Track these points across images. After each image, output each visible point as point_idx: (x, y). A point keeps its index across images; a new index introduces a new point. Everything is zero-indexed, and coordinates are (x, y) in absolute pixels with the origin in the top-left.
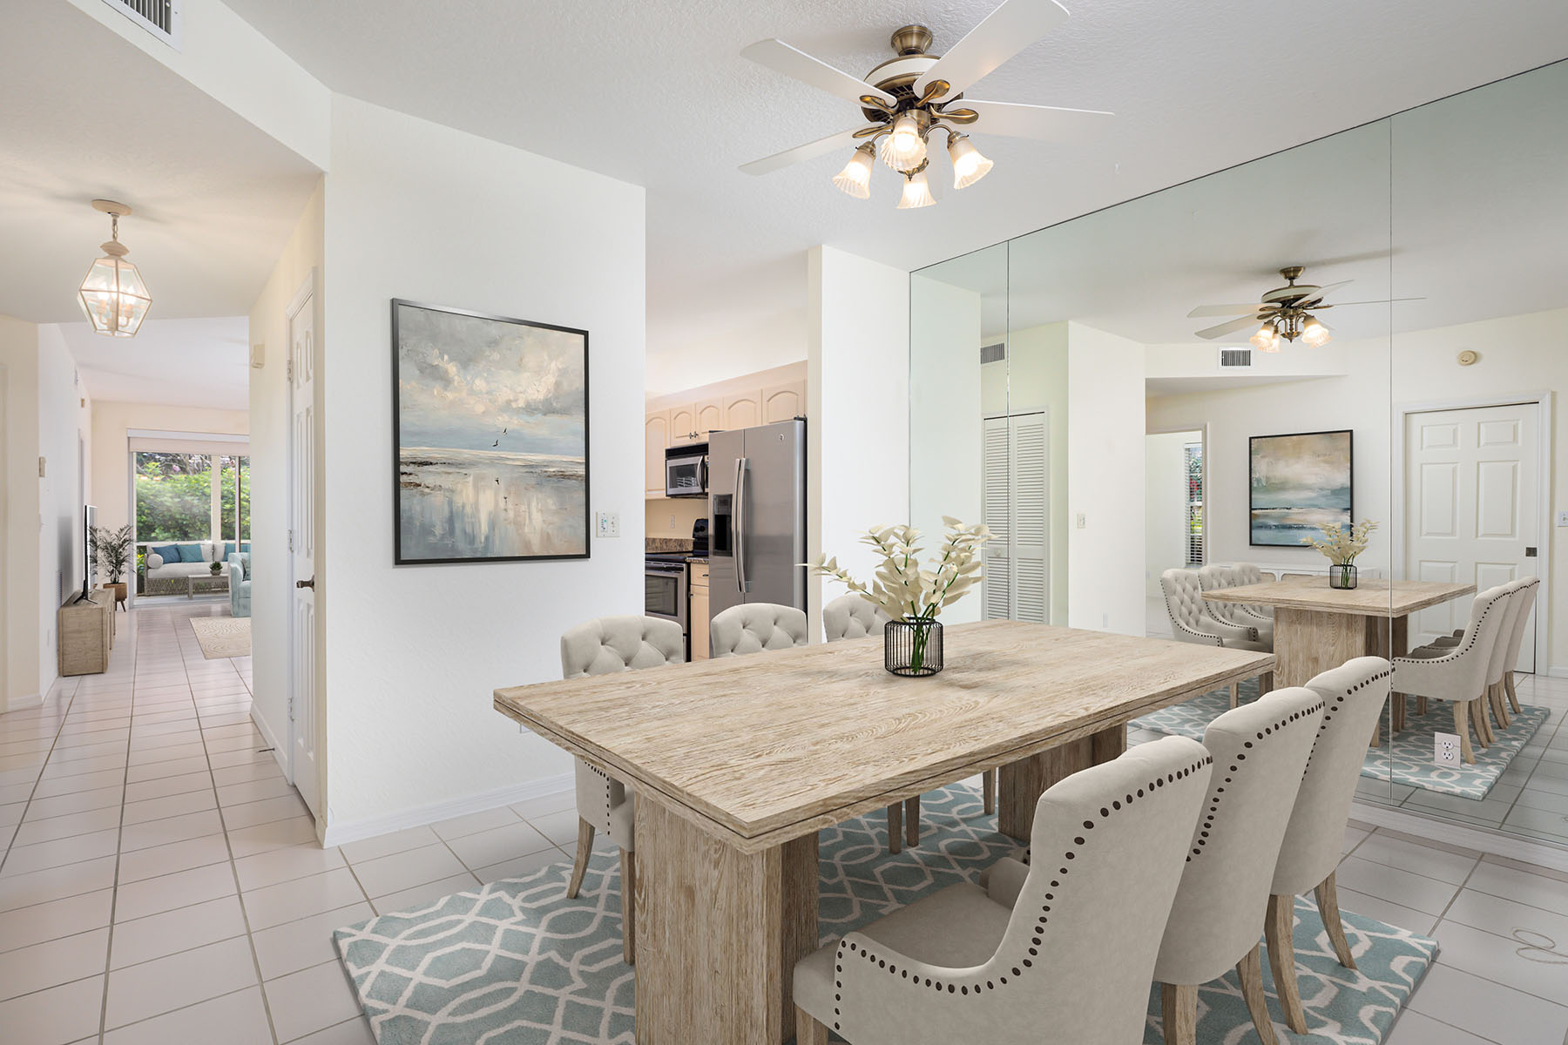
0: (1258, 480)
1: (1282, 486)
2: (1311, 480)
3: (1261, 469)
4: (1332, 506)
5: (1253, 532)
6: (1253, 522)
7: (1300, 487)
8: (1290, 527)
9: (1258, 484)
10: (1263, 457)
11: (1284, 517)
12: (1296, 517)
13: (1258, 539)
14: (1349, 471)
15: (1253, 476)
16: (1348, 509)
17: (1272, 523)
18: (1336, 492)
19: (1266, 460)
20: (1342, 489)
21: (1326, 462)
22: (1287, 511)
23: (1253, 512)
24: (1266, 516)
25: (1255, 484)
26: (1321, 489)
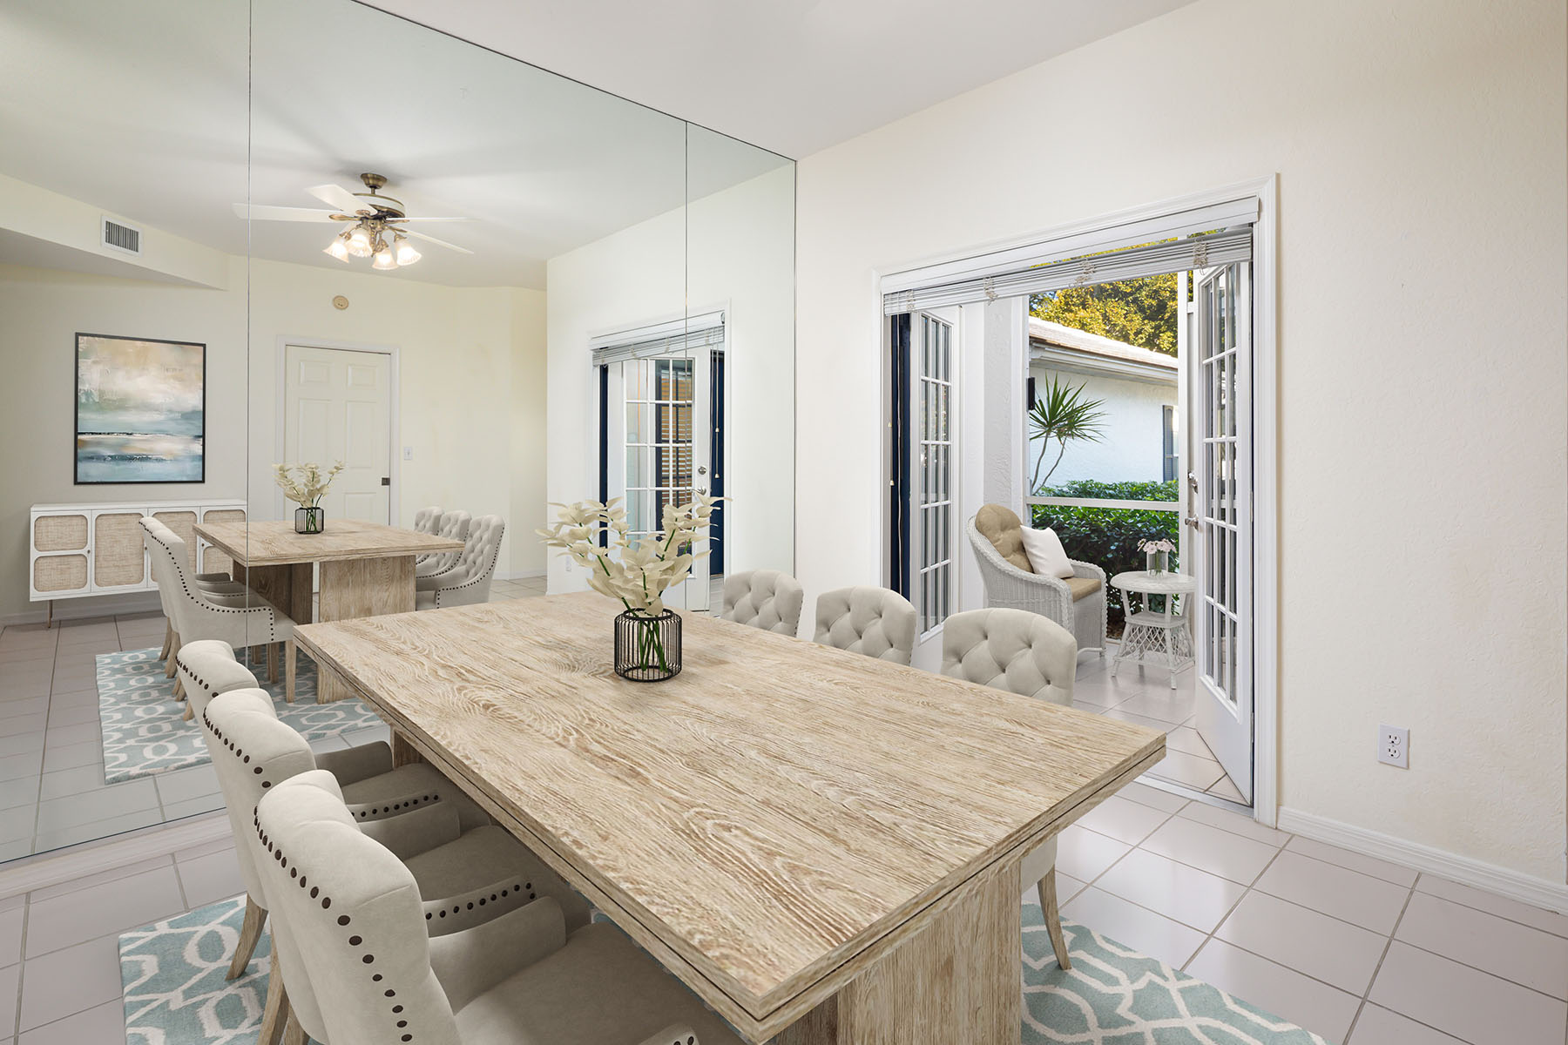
0: (88, 394)
1: (121, 404)
2: (158, 399)
3: (92, 378)
4: (181, 433)
5: (79, 464)
6: (79, 451)
7: (146, 407)
8: (131, 459)
9: (87, 400)
10: (94, 362)
11: (123, 445)
12: (138, 445)
13: (87, 475)
14: (202, 391)
15: (79, 387)
16: (199, 437)
17: (107, 452)
18: (187, 416)
19: (100, 367)
20: (194, 412)
21: (176, 378)
22: (127, 436)
23: (79, 437)
24: (99, 444)
25: (82, 399)
26: (171, 411)
